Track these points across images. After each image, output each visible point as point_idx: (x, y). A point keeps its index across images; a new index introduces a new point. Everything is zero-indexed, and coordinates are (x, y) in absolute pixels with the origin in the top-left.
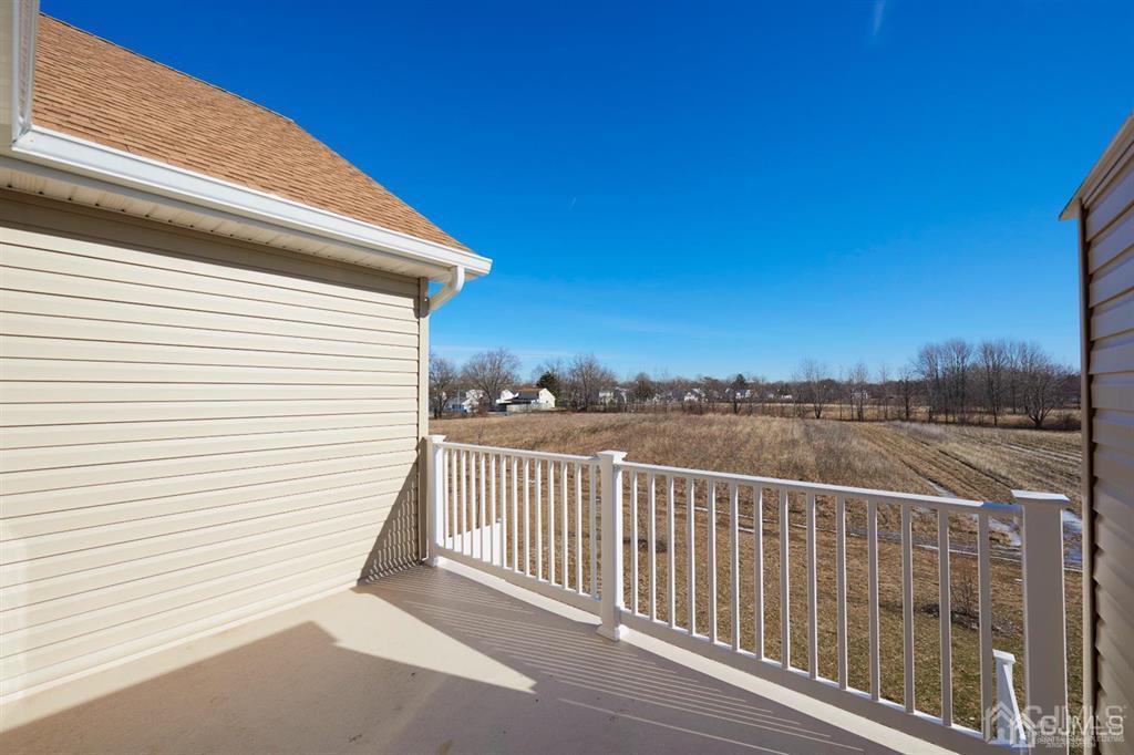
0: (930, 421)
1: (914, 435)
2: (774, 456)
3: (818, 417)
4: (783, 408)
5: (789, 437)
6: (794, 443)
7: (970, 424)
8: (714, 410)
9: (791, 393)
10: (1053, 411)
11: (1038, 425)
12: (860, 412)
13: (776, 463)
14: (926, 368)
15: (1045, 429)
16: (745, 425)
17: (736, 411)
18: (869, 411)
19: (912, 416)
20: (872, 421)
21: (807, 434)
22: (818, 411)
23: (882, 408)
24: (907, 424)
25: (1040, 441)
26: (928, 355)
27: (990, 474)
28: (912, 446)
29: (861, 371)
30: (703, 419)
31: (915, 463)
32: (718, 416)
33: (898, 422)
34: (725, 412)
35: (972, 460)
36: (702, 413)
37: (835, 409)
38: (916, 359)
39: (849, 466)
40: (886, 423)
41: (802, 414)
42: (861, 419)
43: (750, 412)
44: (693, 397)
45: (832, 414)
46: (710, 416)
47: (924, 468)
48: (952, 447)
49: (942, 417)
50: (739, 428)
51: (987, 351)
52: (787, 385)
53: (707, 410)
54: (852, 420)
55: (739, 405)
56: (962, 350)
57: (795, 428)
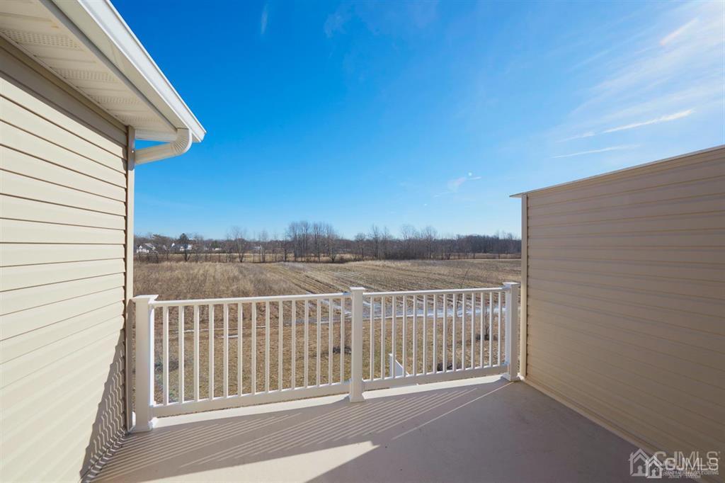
0: (295, 261)
1: (293, 269)
2: (228, 287)
3: (241, 261)
4: (219, 256)
5: (232, 275)
6: (235, 279)
7: (311, 262)
8: (168, 259)
9: (219, 247)
10: (338, 255)
11: (333, 261)
12: (264, 258)
13: (230, 291)
14: (292, 234)
15: (335, 263)
16: (199, 269)
17: (186, 259)
18: (268, 257)
19: (287, 259)
20: (270, 262)
21: (241, 272)
22: (241, 258)
23: (274, 255)
24: (287, 263)
25: (337, 268)
26: (293, 227)
27: (327, 285)
28: (294, 275)
29: (265, 235)
30: (163, 267)
31: (298, 283)
32: (174, 264)
33: (283, 263)
34: (178, 260)
35: (319, 279)
36: (157, 262)
37: (249, 256)
38: (288, 229)
39: (271, 288)
40: (277, 263)
41: (232, 260)
42: (264, 262)
43: (196, 260)
44: (145, 250)
45: (249, 259)
46: (166, 264)
47: (302, 285)
48: (309, 273)
49: (299, 259)
50: (196, 271)
51: (316, 227)
52: (216, 242)
53: (162, 260)
54: (260, 262)
55: (188, 255)
56: (306, 226)
57: (232, 269)
